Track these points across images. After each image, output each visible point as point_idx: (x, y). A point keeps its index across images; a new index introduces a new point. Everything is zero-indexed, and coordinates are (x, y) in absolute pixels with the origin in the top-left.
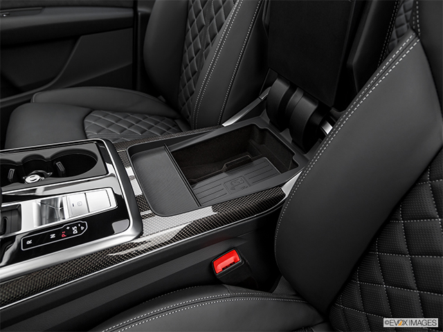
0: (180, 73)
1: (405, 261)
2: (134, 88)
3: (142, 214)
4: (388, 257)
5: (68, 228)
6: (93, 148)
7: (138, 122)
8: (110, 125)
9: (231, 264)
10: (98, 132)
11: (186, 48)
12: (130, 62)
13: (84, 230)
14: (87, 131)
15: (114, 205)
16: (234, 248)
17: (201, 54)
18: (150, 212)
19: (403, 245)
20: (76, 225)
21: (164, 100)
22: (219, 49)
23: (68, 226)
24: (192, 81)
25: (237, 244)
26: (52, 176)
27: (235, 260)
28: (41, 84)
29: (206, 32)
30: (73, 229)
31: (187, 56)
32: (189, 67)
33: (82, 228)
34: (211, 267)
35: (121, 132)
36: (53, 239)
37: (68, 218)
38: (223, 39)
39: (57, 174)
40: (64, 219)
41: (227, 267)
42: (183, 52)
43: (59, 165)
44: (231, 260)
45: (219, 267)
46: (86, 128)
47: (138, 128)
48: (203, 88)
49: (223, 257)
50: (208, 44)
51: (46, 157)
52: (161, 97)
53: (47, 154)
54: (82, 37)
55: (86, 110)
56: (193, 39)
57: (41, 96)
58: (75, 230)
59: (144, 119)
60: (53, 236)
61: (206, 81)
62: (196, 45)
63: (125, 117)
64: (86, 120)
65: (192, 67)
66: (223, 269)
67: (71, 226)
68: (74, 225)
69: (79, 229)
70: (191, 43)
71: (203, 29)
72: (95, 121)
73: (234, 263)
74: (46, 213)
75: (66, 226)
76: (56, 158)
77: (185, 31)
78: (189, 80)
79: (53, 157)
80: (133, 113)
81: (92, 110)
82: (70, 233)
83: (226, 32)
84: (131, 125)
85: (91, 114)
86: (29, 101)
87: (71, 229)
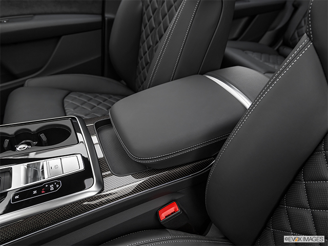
0: (137, 63)
1: (307, 214)
2: (103, 75)
3: (103, 174)
4: (293, 210)
5: (47, 186)
6: (68, 123)
7: (105, 100)
8: (84, 103)
9: (172, 213)
10: (74, 109)
11: (141, 44)
12: (99, 55)
13: (59, 187)
14: (66, 108)
15: (82, 168)
16: (175, 200)
17: (152, 49)
18: (109, 172)
19: (305, 201)
20: (53, 183)
21: (125, 83)
22: (164, 47)
23: (47, 184)
24: (146, 69)
25: (177, 197)
26: (37, 145)
27: (175, 209)
28: (32, 72)
29: (155, 33)
30: (51, 186)
31: (141, 50)
32: (143, 59)
33: (57, 186)
34: (157, 215)
35: (92, 108)
36: (35, 195)
37: (47, 177)
38: (167, 40)
39: (40, 144)
40: (44, 178)
41: (169, 215)
42: (139, 48)
43: (43, 136)
44: (172, 210)
45: (163, 215)
46: (65, 106)
47: (104, 106)
48: (153, 76)
49: (166, 208)
50: (157, 42)
51: (32, 130)
52: (123, 81)
53: (34, 128)
54: (63, 37)
55: (65, 92)
56: (147, 38)
57: (32, 82)
58: (52, 189)
59: (109, 98)
60: (35, 192)
61: (155, 71)
62: (148, 43)
63: (95, 97)
64: (65, 100)
65: (146, 59)
66: (166, 217)
67: (49, 185)
68: (51, 184)
69: (55, 187)
70: (145, 41)
71: (153, 31)
72: (72, 100)
73: (174, 212)
74: (31, 174)
75: (45, 185)
76: (40, 131)
77: (140, 32)
78: (143, 68)
79: (38, 130)
80: (102, 93)
81: (70, 91)
82: (48, 190)
83: (169, 35)
84: (99, 103)
85: (70, 95)
86: (22, 86)
87: (49, 187)
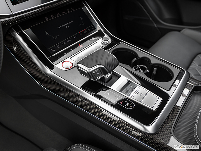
5: (126, 101)
6: (176, 72)
13: (131, 108)
14: (193, 61)
20: (130, 103)
37: (130, 96)
43: (155, 70)
46: (195, 59)
51: (152, 62)
58: (127, 105)
64: (199, 55)
69: (129, 105)
86: (179, 31)
87: (126, 103)
